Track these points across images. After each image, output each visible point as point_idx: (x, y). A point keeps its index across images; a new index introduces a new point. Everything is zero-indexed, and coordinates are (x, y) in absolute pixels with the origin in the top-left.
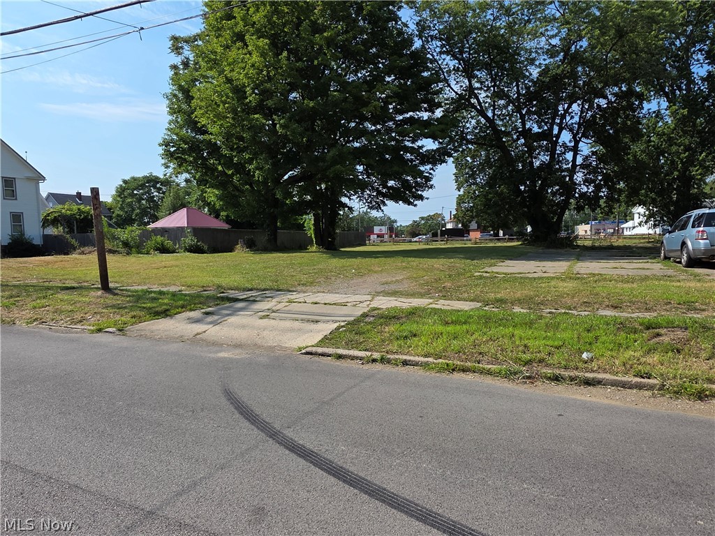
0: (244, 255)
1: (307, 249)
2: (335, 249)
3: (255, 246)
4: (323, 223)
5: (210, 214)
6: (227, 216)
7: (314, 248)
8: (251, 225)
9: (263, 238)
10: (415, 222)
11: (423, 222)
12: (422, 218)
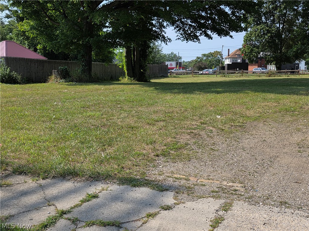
0: (58, 86)
1: (119, 80)
2: (146, 81)
3: (70, 76)
4: (134, 56)
5: (29, 48)
6: (44, 48)
7: (126, 80)
8: (65, 57)
9: (77, 70)
10: (198, 58)
11: (205, 58)
12: (204, 55)
